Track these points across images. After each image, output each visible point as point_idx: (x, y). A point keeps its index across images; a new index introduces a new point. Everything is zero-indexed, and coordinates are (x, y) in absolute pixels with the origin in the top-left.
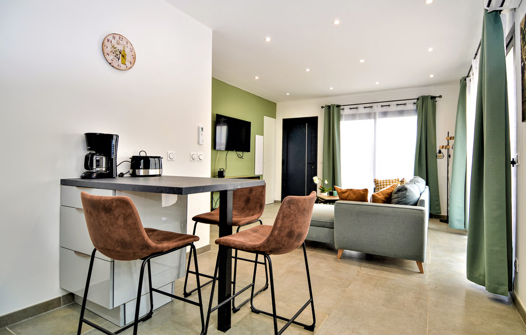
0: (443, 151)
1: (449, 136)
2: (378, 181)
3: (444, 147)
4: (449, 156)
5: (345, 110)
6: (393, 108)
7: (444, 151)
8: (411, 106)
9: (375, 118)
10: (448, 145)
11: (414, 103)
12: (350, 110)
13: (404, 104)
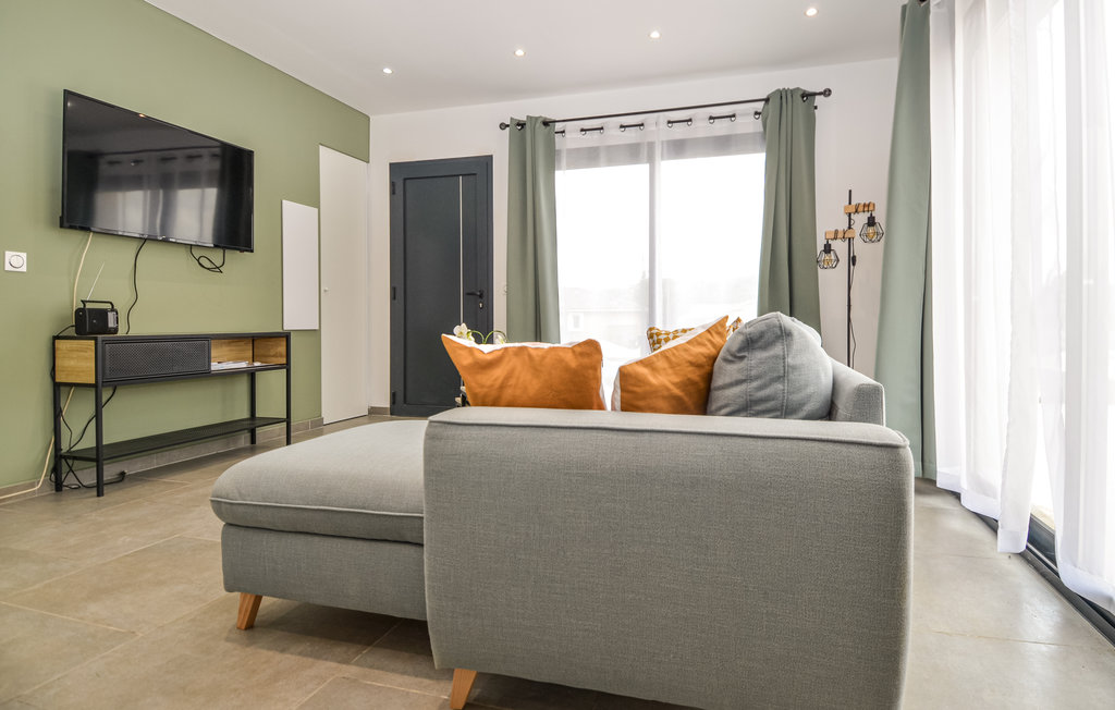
0: (836, 244)
1: (853, 203)
2: (658, 334)
3: (840, 235)
4: (853, 260)
5: (567, 135)
6: (702, 128)
7: (840, 247)
8: (748, 124)
9: (651, 160)
10: (850, 228)
11: (756, 113)
12: (580, 135)
13: (730, 117)
